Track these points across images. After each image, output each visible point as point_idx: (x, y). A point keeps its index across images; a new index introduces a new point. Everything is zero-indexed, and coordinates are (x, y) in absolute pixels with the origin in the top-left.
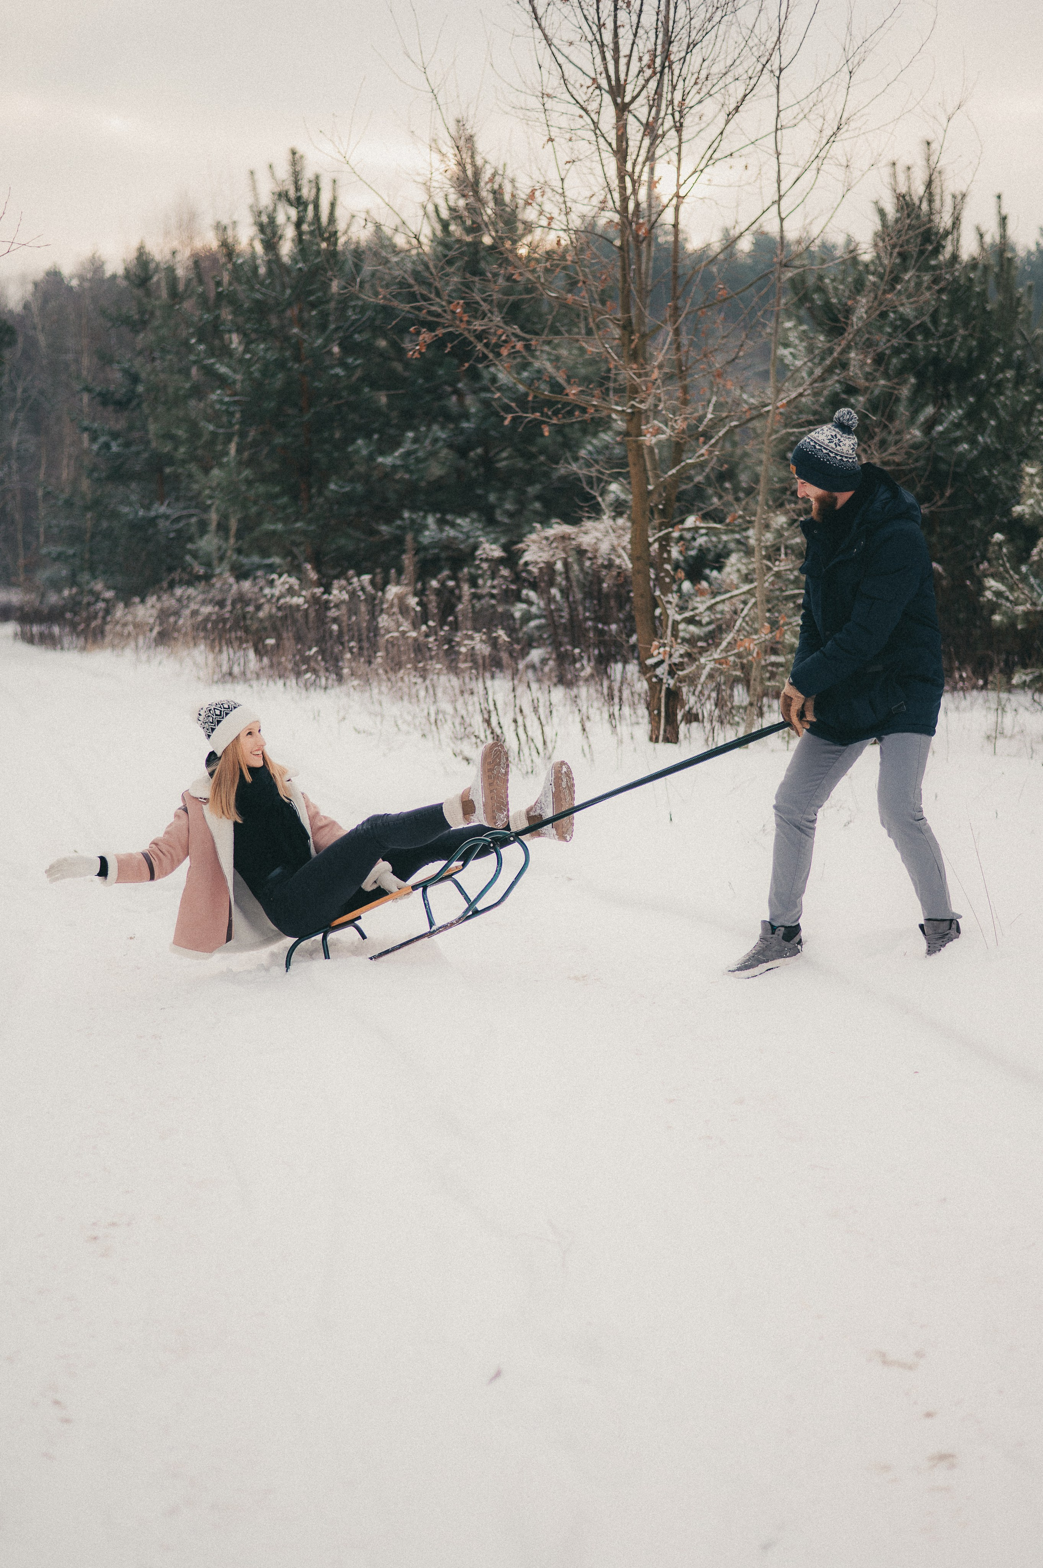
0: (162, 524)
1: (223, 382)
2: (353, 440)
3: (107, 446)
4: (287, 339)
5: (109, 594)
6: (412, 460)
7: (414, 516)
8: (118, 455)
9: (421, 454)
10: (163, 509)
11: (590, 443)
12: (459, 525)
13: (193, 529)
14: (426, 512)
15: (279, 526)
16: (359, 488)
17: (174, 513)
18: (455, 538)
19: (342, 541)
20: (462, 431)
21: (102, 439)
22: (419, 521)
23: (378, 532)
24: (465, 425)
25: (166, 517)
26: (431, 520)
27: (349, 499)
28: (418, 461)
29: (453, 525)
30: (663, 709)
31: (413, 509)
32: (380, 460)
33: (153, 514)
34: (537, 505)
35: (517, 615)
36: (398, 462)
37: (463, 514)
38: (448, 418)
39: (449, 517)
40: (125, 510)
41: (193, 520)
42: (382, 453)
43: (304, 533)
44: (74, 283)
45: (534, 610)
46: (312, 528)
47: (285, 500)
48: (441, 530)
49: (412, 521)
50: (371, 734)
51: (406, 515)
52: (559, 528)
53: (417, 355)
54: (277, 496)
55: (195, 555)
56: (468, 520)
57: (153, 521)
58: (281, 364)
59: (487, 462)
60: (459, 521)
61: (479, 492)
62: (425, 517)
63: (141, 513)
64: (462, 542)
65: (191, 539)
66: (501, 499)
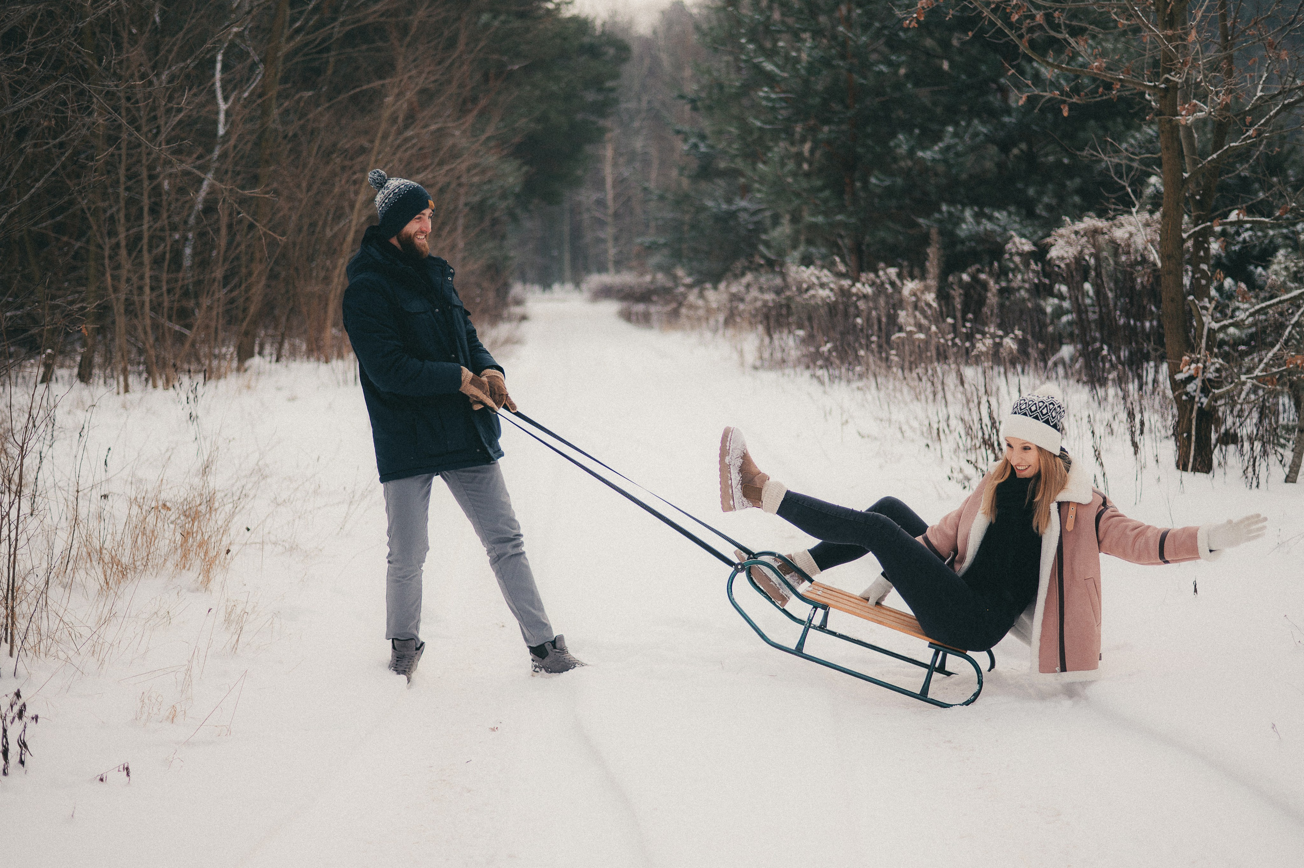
0: (743, 216)
1: (770, 80)
2: (893, 135)
3: (695, 146)
4: (834, 37)
5: (688, 280)
6: (951, 155)
7: (952, 209)
8: (706, 155)
9: (960, 148)
10: (743, 204)
11: (1133, 137)
12: (997, 218)
13: (768, 222)
14: (964, 205)
15: (820, 219)
16: (899, 181)
17: (753, 207)
18: (993, 231)
19: (882, 234)
20: (1004, 125)
21: (693, 140)
22: (958, 213)
23: (919, 225)
24: (1006, 119)
25: (745, 210)
26: (968, 214)
27: (889, 192)
28: (957, 154)
29: (990, 218)
30: (1193, 433)
31: (951, 203)
32: (920, 154)
33: (734, 208)
34: (1077, 199)
35: (1049, 310)
36: (938, 156)
37: (1000, 208)
38: (991, 114)
39: (987, 211)
40: (710, 203)
41: (768, 214)
42: (924, 149)
43: (845, 225)
44: (695, 11)
45: (1066, 304)
46: (853, 220)
47: (827, 193)
48: (978, 223)
49: (950, 213)
50: (876, 439)
51: (944, 208)
52: (1089, 222)
53: (914, 24)
54: (821, 189)
55: (767, 244)
56: (1005, 213)
57: (733, 215)
58: (826, 62)
59: (1030, 158)
60: (996, 214)
61: (1020, 185)
62: (962, 211)
63: (724, 206)
64: (1000, 235)
65: (765, 231)
66: (1041, 193)
